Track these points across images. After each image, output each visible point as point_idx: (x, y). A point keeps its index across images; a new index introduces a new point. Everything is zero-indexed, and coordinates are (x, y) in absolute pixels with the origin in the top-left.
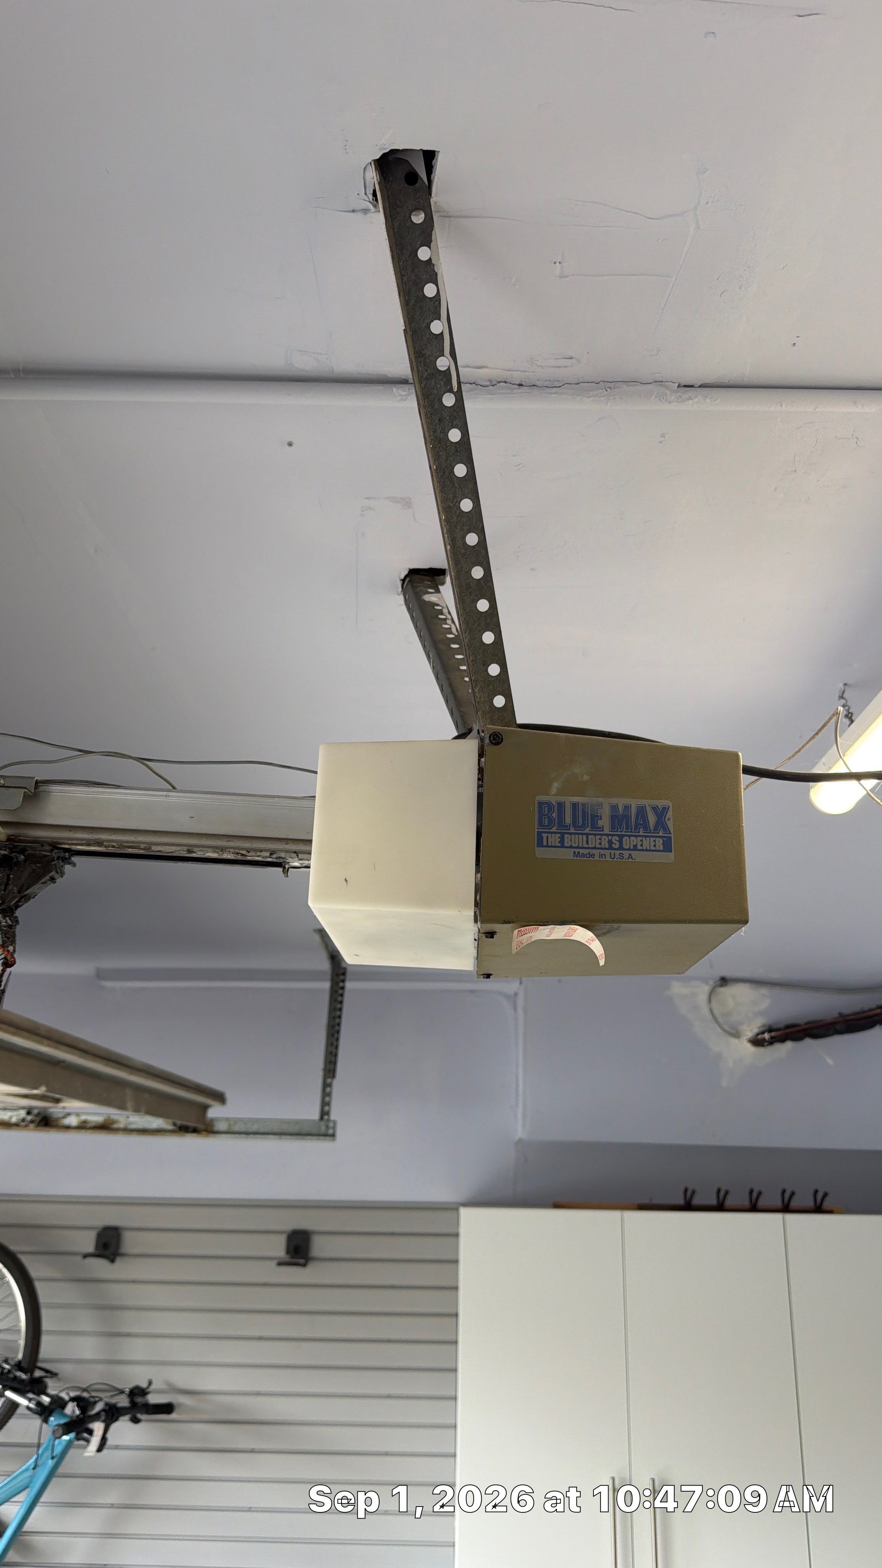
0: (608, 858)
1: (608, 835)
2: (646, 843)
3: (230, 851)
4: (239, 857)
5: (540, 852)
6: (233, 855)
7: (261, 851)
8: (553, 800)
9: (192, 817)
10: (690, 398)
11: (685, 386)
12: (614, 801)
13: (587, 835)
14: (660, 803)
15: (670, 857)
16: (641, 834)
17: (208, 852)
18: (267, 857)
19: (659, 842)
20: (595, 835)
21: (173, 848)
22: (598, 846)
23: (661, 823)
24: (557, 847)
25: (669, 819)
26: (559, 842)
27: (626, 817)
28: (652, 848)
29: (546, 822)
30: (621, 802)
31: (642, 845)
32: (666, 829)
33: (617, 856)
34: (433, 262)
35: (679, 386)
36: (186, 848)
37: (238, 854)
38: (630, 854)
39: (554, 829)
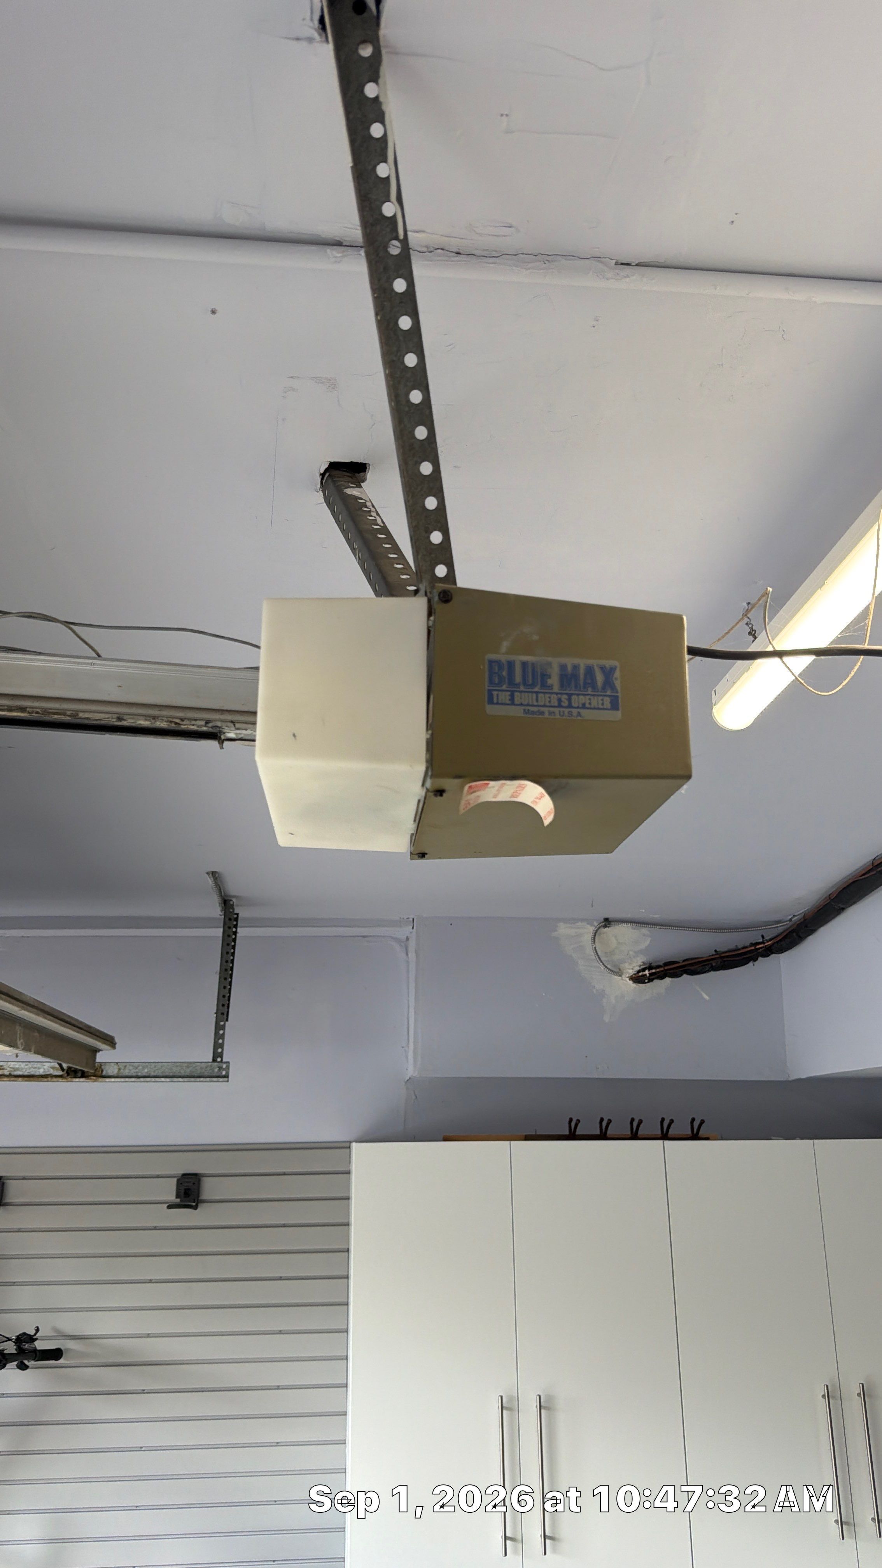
0: (558, 716)
1: (557, 694)
2: (595, 702)
3: (162, 720)
4: (173, 726)
5: (491, 710)
6: (165, 723)
7: (196, 720)
8: (503, 658)
9: (120, 687)
10: (628, 276)
11: (622, 264)
12: (564, 660)
13: (537, 693)
14: (608, 663)
15: (618, 715)
16: (589, 692)
17: (139, 720)
18: (202, 726)
19: (607, 701)
20: (544, 693)
21: (102, 716)
22: (548, 704)
23: (609, 683)
24: (508, 704)
25: (616, 679)
26: (510, 700)
27: (575, 676)
28: (601, 706)
29: (496, 681)
30: (569, 662)
31: (590, 704)
32: (613, 688)
33: (566, 714)
34: (381, 99)
35: (616, 264)
36: (115, 716)
37: (171, 722)
38: (579, 713)
39: (504, 687)
